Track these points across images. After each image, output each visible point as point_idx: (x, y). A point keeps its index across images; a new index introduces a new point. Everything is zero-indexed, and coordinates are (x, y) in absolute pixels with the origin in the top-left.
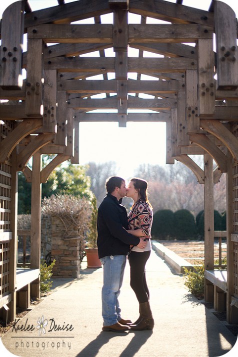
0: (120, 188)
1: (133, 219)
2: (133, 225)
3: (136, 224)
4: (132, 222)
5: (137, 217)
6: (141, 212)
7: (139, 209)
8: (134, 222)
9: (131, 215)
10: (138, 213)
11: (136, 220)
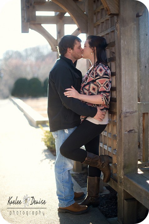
0: (72, 49)
1: (89, 83)
2: (88, 90)
3: (91, 90)
4: (87, 87)
5: (93, 81)
6: (101, 75)
7: (98, 72)
8: (89, 87)
9: (87, 79)
10: (96, 76)
11: (92, 85)
